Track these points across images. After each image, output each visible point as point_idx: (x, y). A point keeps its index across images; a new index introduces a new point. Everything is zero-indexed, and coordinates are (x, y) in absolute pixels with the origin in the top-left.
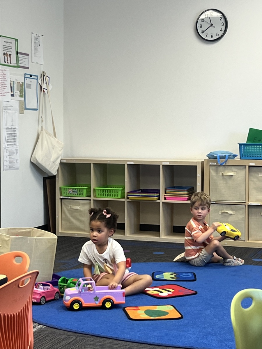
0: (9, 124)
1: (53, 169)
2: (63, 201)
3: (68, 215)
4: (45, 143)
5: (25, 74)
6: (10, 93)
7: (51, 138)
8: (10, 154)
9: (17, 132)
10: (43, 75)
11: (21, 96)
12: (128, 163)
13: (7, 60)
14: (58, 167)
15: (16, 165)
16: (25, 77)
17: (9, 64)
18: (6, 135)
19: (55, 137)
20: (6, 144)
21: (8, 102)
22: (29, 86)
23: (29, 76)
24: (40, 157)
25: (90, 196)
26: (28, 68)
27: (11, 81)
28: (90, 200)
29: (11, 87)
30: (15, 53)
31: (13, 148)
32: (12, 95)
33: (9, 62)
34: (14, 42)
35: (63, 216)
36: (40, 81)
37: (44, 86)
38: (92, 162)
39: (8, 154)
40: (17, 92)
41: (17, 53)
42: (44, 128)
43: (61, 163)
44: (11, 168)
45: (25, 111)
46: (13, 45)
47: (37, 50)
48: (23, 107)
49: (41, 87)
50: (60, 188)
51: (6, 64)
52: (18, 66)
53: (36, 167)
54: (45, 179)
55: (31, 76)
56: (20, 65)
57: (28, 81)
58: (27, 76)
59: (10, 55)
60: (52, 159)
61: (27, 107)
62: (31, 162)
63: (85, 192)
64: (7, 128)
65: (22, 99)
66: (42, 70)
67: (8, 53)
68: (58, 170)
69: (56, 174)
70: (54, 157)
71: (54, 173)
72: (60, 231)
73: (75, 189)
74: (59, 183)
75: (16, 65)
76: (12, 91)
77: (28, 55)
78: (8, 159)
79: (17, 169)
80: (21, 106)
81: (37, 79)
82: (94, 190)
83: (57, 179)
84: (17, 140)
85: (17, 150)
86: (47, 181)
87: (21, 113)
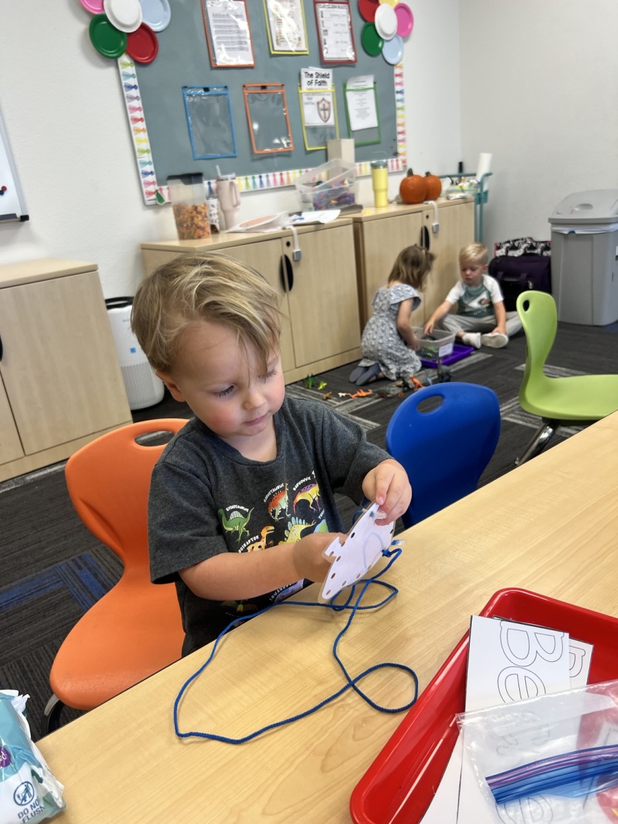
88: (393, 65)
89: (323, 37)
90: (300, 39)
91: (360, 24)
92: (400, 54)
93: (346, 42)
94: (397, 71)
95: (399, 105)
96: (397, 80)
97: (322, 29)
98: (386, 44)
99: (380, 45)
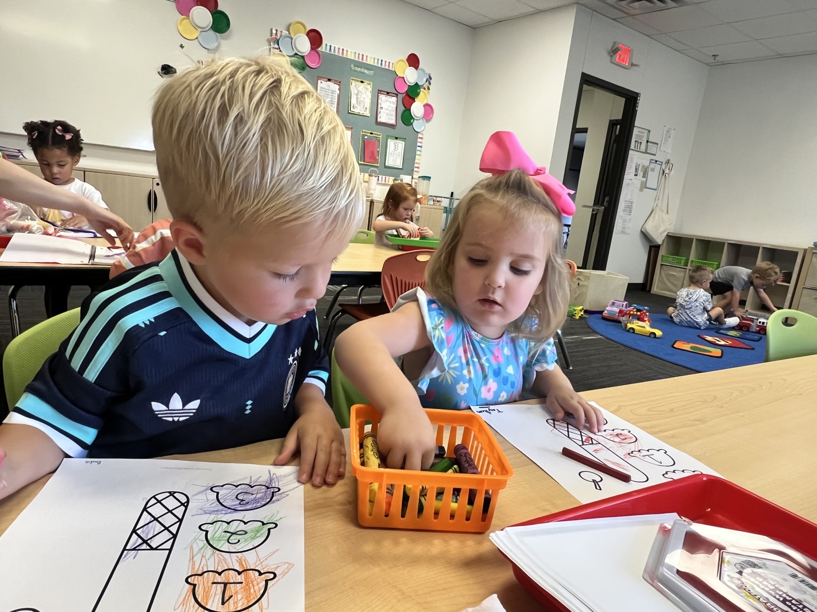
0: (628, 198)
1: (659, 239)
2: (663, 266)
3: (665, 279)
4: (657, 217)
5: (651, 160)
6: (634, 173)
7: (663, 214)
8: (624, 221)
9: (634, 205)
10: (668, 162)
11: (643, 177)
12: (729, 242)
13: (637, 147)
14: (663, 238)
15: (627, 231)
16: (650, 162)
17: (638, 150)
18: (624, 206)
19: (667, 213)
20: (622, 213)
21: (631, 180)
22: (653, 170)
23: (654, 162)
24: (650, 228)
25: (687, 266)
26: (655, 155)
27: (637, 164)
28: (686, 269)
29: (636, 169)
30: (646, 142)
31: (628, 217)
32: (636, 175)
33: (639, 148)
34: (646, 132)
35: (660, 279)
36: (663, 167)
37: (667, 171)
38: (695, 238)
39: (622, 221)
40: (640, 173)
41: (648, 142)
42: (659, 205)
43: (668, 236)
44: (623, 232)
45: (645, 190)
46: (645, 135)
47: (667, 141)
48: (644, 186)
49: (664, 172)
50: (662, 256)
51: (636, 149)
52: (646, 152)
53: (645, 236)
54: (651, 247)
55: (656, 161)
56: (648, 151)
57: (652, 166)
58: (652, 161)
59: (641, 143)
60: (660, 231)
61: (647, 186)
62: (641, 231)
63: (683, 262)
64: (625, 201)
65: (644, 179)
66: (668, 158)
67: (639, 141)
68: (663, 241)
69: (661, 243)
70: (662, 229)
71: (660, 242)
72: (655, 290)
73: (675, 258)
74: (662, 252)
75: (644, 151)
76: (636, 172)
77: (657, 144)
78: (621, 225)
79: (628, 234)
80: (642, 185)
81: (661, 165)
82: (692, 261)
83: (661, 247)
84: (633, 212)
85: (630, 219)
86: (653, 249)
87: (641, 190)
88: (418, 132)
89: (379, 110)
90: (366, 108)
91: (402, 108)
92: (423, 128)
93: (392, 115)
94: (420, 136)
95: (418, 153)
96: (419, 140)
97: (379, 106)
98: (415, 121)
99: (412, 121)
